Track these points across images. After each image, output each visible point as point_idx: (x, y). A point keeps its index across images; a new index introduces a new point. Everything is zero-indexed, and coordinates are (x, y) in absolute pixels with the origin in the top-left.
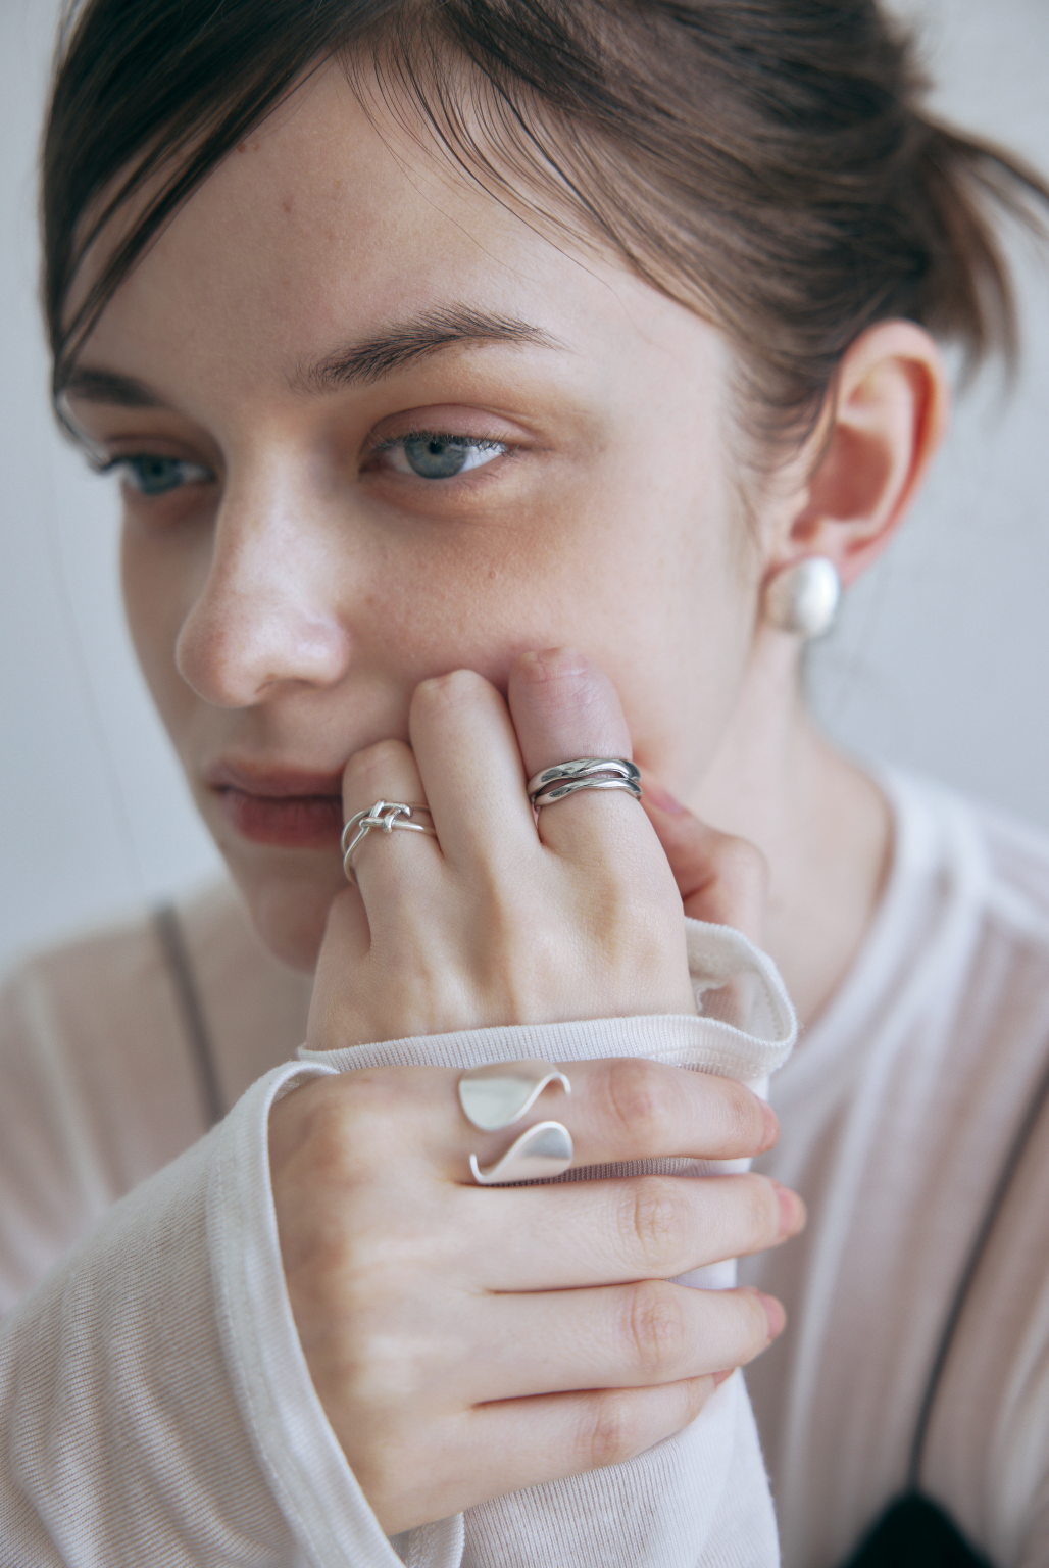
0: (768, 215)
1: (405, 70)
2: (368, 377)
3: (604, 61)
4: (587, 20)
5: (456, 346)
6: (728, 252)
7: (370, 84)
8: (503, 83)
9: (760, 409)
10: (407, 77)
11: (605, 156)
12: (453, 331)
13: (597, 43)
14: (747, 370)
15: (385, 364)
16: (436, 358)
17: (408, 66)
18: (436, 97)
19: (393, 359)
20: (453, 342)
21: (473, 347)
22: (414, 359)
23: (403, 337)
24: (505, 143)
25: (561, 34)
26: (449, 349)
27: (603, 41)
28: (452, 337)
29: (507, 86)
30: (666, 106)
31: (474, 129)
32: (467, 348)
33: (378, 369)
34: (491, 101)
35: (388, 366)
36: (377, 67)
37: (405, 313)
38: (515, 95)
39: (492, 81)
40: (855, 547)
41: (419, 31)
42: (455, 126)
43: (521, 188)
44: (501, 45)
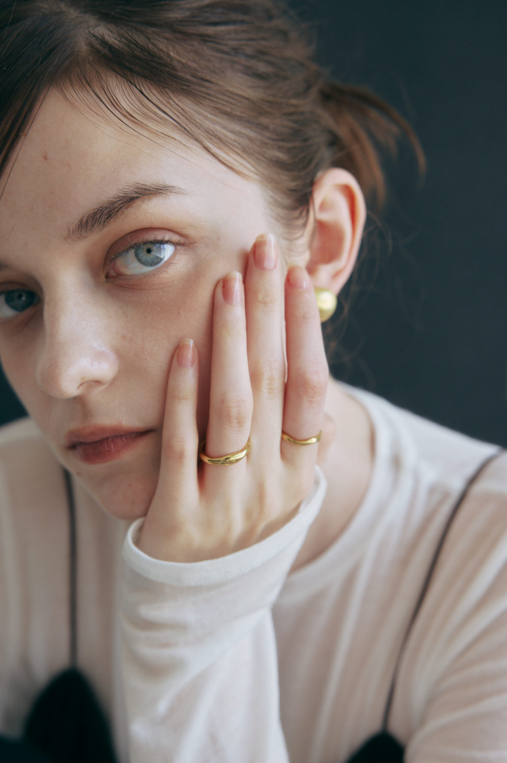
0: (265, 120)
1: (86, 84)
2: (100, 227)
3: (176, 64)
5: (139, 202)
6: (250, 139)
7: (71, 93)
8: (132, 80)
9: (281, 211)
10: (88, 87)
11: (187, 105)
12: (135, 195)
13: (169, 56)
14: (271, 194)
15: (108, 218)
16: (131, 210)
17: (87, 81)
18: (103, 92)
19: (110, 215)
20: (136, 200)
21: (146, 201)
22: (120, 213)
23: (113, 203)
24: (140, 107)
25: (152, 55)
26: (136, 204)
27: (172, 54)
28: (137, 197)
29: (133, 80)
30: (208, 77)
31: (123, 104)
32: (144, 202)
33: (104, 222)
34: (129, 90)
35: (109, 219)
36: (72, 85)
37: (110, 193)
38: (139, 85)
39: (127, 80)
40: (337, 274)
41: (88, 66)
42: (115, 104)
43: (152, 125)
44: (127, 64)
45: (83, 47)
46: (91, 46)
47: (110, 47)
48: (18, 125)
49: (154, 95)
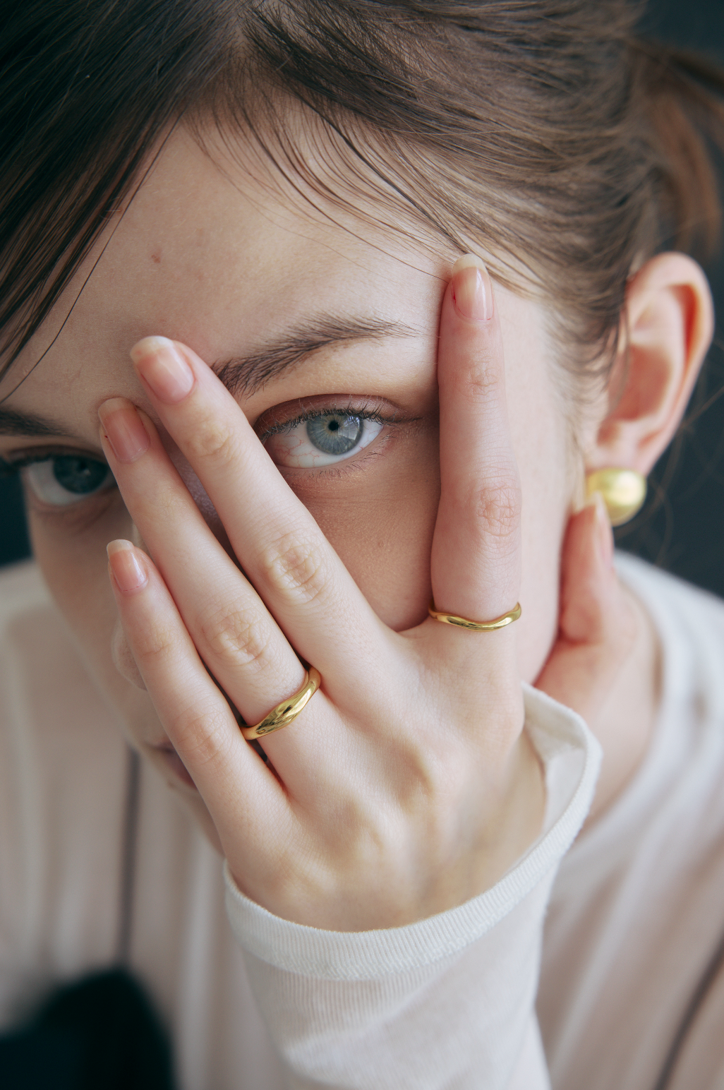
1: (242, 122)
2: (247, 391)
3: (413, 82)
4: (389, 43)
5: (325, 351)
6: (534, 219)
7: (214, 138)
8: (331, 117)
9: (572, 348)
10: (247, 128)
11: (428, 162)
12: (318, 338)
13: (402, 63)
14: (559, 317)
15: (263, 376)
16: (309, 364)
17: (247, 119)
18: (276, 141)
19: (270, 371)
20: (322, 348)
21: (340, 349)
22: (288, 367)
24: (342, 170)
25: (373, 65)
26: (320, 354)
28: (324, 343)
29: (334, 116)
30: (471, 110)
31: (312, 164)
32: (335, 351)
33: (256, 382)
34: (324, 135)
35: (265, 378)
36: (218, 123)
37: (276, 330)
38: (344, 127)
39: (321, 116)
40: (646, 440)
41: (249, 81)
42: (298, 164)
43: (363, 205)
44: (324, 84)
45: (238, 38)
46: (256, 40)
47: (294, 48)
48: (108, 193)
49: (370, 144)
